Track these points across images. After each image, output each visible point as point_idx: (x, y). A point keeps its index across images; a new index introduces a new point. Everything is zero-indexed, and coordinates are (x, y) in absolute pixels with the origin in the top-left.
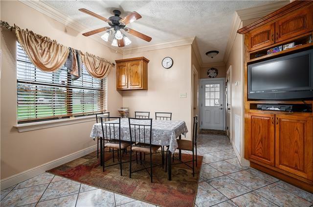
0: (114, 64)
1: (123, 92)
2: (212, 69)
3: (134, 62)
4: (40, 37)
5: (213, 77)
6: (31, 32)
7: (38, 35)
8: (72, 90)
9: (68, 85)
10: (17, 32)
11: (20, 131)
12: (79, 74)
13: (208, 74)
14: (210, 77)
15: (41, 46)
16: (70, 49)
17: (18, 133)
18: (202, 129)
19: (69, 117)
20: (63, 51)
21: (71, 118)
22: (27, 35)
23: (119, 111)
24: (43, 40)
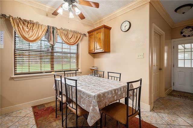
0: (85, 35)
1: (94, 54)
2: (187, 27)
3: (98, 31)
4: (26, 21)
5: (189, 36)
6: (20, 18)
7: (24, 20)
8: (54, 54)
9: (52, 51)
10: (11, 19)
11: (15, 80)
12: (54, 43)
13: (182, 33)
14: (184, 36)
15: (27, 26)
16: (48, 26)
17: (14, 81)
18: (174, 91)
19: (51, 72)
20: (43, 28)
21: (52, 73)
22: (17, 20)
23: (91, 69)
24: (28, 23)
